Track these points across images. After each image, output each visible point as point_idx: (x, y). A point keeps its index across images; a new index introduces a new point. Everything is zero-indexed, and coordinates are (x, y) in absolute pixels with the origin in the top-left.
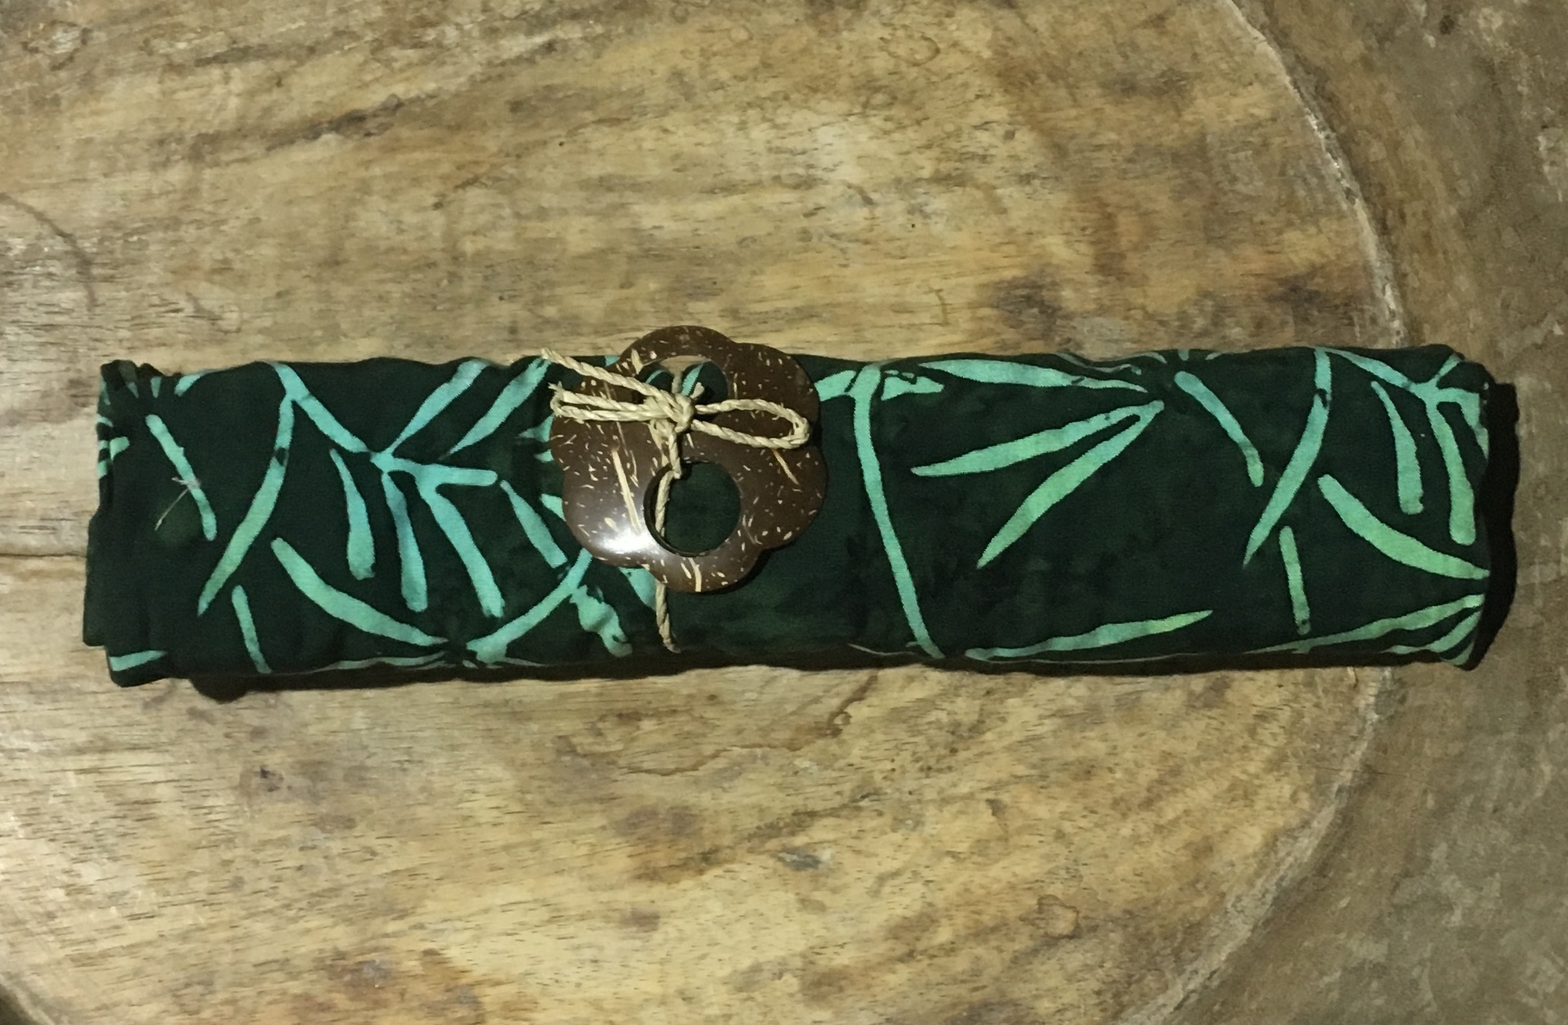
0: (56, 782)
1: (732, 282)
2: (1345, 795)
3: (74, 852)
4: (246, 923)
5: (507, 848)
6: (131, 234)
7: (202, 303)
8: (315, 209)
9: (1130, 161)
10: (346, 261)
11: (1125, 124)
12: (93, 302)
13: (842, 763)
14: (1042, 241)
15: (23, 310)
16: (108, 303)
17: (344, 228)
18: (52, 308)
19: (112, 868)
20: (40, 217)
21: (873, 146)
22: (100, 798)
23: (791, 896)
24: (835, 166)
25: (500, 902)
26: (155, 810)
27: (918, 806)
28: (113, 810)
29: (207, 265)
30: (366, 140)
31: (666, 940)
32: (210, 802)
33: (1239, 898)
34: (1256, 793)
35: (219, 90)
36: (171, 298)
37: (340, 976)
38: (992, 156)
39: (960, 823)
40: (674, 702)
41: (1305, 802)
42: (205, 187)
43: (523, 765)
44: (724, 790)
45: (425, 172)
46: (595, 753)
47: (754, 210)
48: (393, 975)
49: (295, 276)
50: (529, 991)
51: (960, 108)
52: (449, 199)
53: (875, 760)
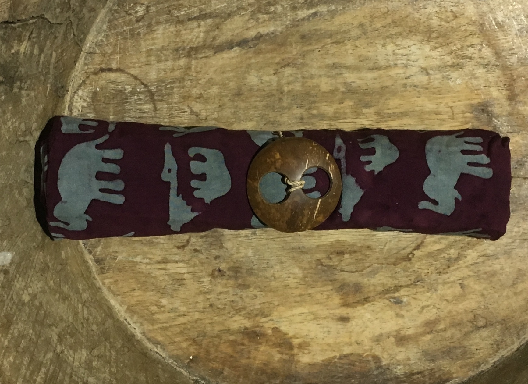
0: (152, 273)
1: (378, 102)
3: (159, 295)
4: (216, 318)
5: (301, 295)
6: (166, 85)
7: (193, 109)
8: (232, 75)
10: (242, 94)
12: (155, 109)
13: (411, 270)
14: (490, 90)
15: (132, 112)
16: (161, 110)
17: (242, 82)
18: (142, 111)
19: (172, 300)
20: (136, 78)
21: (431, 53)
22: (166, 278)
23: (393, 312)
24: (417, 60)
25: (298, 313)
26: (184, 281)
27: (436, 285)
28: (171, 282)
29: (195, 96)
30: (250, 49)
31: (352, 326)
32: (202, 280)
35: (196, 30)
36: (183, 107)
37: (246, 334)
38: (474, 57)
39: (449, 291)
40: (356, 249)
42: (193, 67)
43: (305, 269)
44: (372, 278)
45: (270, 61)
46: (329, 265)
47: (387, 77)
48: (263, 335)
49: (226, 100)
50: (307, 341)
51: (463, 39)
52: (279, 71)
53: (422, 270)
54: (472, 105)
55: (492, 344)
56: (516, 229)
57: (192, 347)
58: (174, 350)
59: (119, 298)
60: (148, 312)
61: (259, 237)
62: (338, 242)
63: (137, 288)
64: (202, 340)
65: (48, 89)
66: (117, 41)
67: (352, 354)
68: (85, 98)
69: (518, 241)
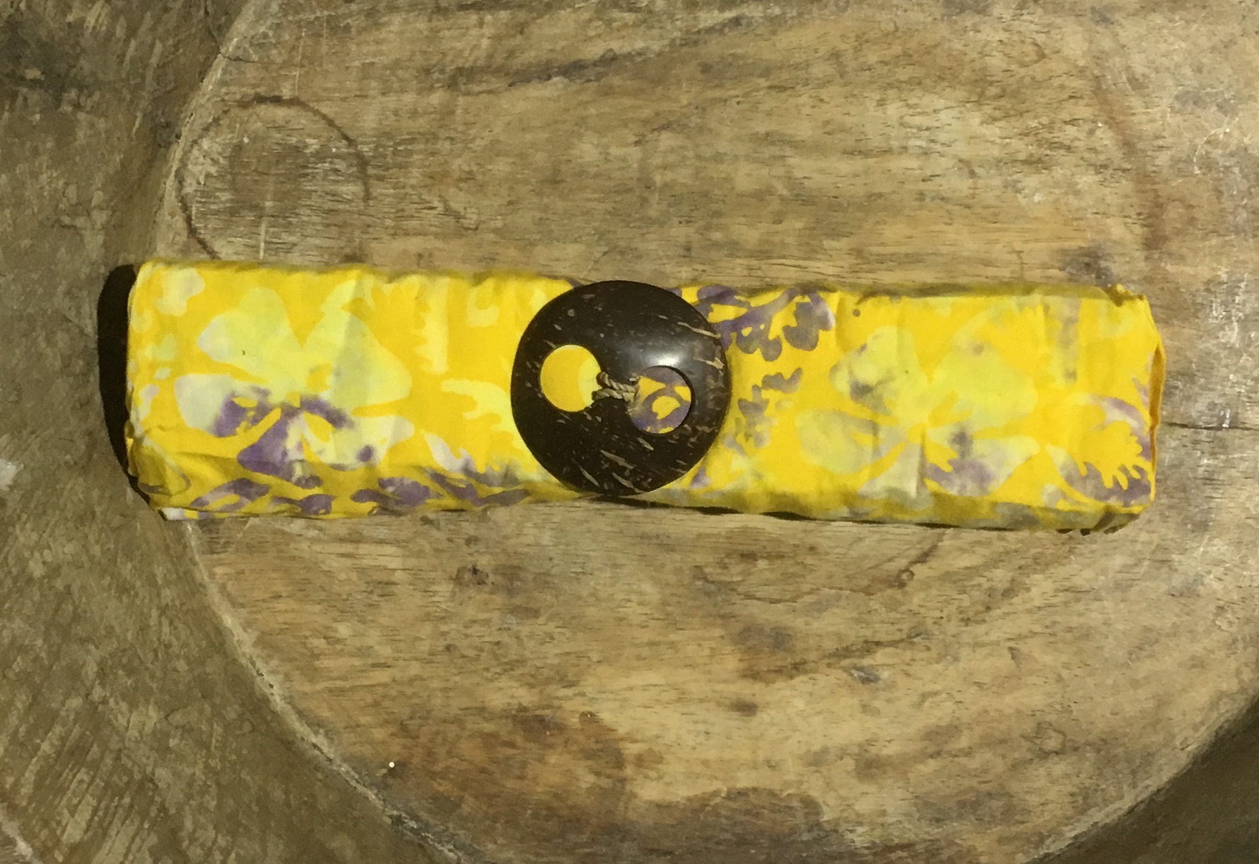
1: (859, 228)
3: (334, 613)
4: (457, 678)
5: (652, 644)
6: (399, 144)
7: (451, 204)
8: (542, 137)
10: (562, 181)
12: (367, 197)
13: (904, 608)
14: (1106, 221)
15: (314, 197)
16: (379, 198)
17: (563, 155)
18: (336, 198)
19: (361, 628)
20: (331, 123)
21: (982, 130)
22: (354, 576)
23: (856, 701)
24: (952, 142)
25: (642, 683)
26: (394, 589)
27: (957, 646)
28: (363, 586)
29: (456, 175)
30: (586, 85)
31: (761, 724)
32: (434, 588)
34: (1210, 665)
35: (474, 32)
36: (426, 197)
37: (522, 723)
38: (1076, 147)
39: (988, 663)
40: (783, 549)
41: (1246, 675)
42: (459, 111)
43: (667, 584)
44: (815, 619)
45: (630, 115)
46: (720, 582)
47: (883, 172)
48: (561, 728)
49: (523, 190)
50: (656, 749)
51: (1055, 105)
52: (647, 139)
53: (930, 609)
54: (1064, 252)
55: (1072, 795)
56: (1144, 537)
57: (397, 740)
58: (355, 743)
59: (243, 611)
60: (304, 650)
63: (284, 594)
64: (421, 726)
65: (137, 125)
66: (298, 39)
67: (755, 790)
68: (216, 157)
69: (1146, 563)
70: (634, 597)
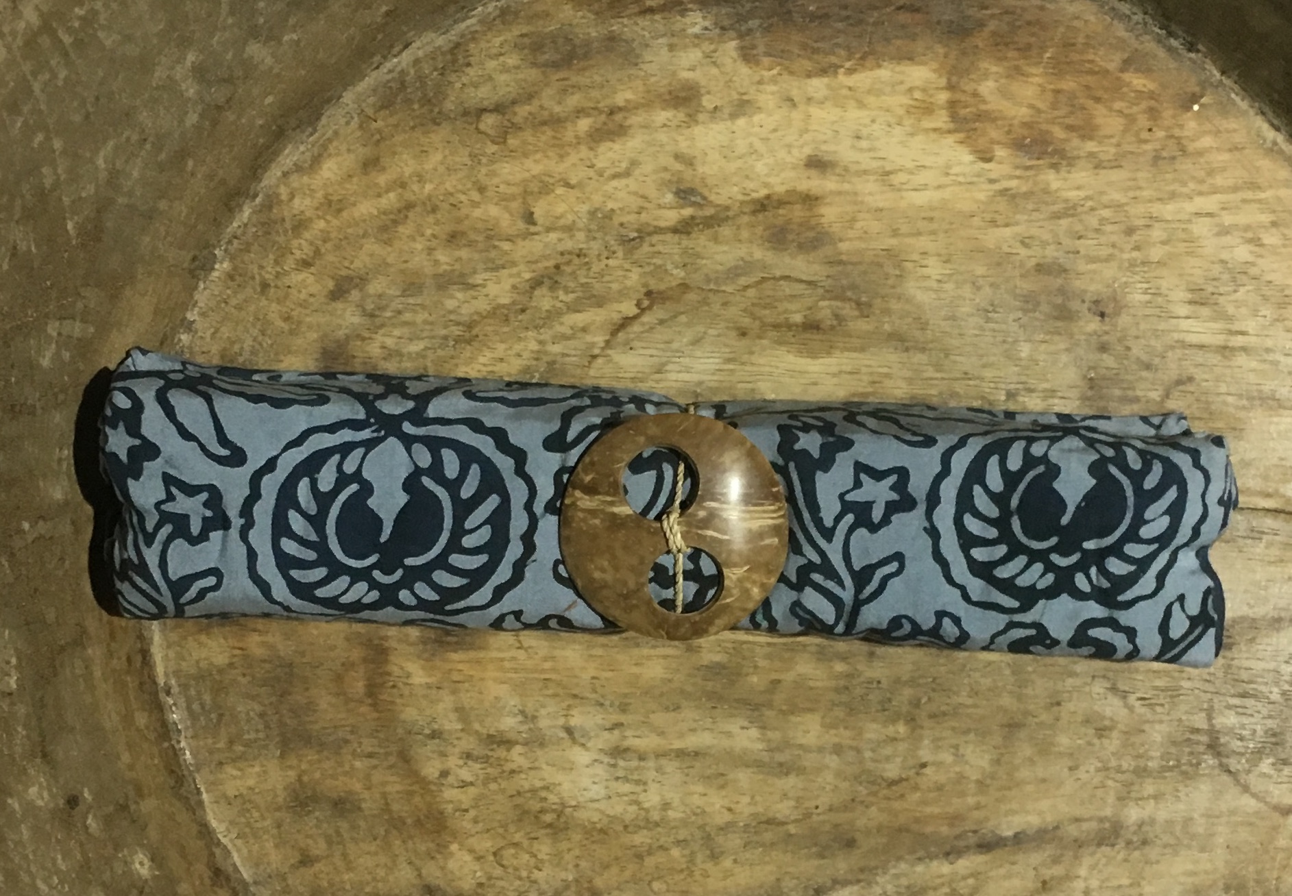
0: (1264, 327)
1: (689, 675)
2: (251, 193)
3: (1253, 271)
4: (1124, 200)
5: (919, 234)
6: (1173, 767)
7: (1121, 703)
8: (1024, 773)
9: (347, 742)
10: (1002, 726)
11: (346, 773)
12: (1209, 713)
13: (647, 269)
14: (428, 680)
15: (1265, 712)
16: (1197, 711)
17: (1002, 754)
18: (1241, 711)
19: (1225, 255)
20: (1246, 789)
21: (559, 777)
22: (1231, 310)
23: (700, 169)
24: (592, 765)
25: (927, 193)
27: (591, 227)
28: (1221, 300)
29: (1115, 734)
30: (977, 828)
31: (802, 147)
32: (1148, 297)
33: (348, 123)
34: (321, 204)
36: (1145, 710)
37: (1055, 152)
38: (461, 758)
39: (561, 208)
40: (773, 334)
41: (284, 192)
42: (1111, 799)
43: (899, 298)
44: (742, 259)
45: (931, 796)
46: (842, 300)
47: (664, 734)
48: (1015, 146)
49: (1044, 717)
50: (912, 121)
51: (482, 803)
52: (913, 771)
53: (621, 267)
54: (471, 647)
55: (469, 65)
57: (1189, 134)
61: (1000, 385)
62: (813, 355)
64: (1163, 150)
66: (1279, 878)
67: (808, 76)
70: (935, 285)
